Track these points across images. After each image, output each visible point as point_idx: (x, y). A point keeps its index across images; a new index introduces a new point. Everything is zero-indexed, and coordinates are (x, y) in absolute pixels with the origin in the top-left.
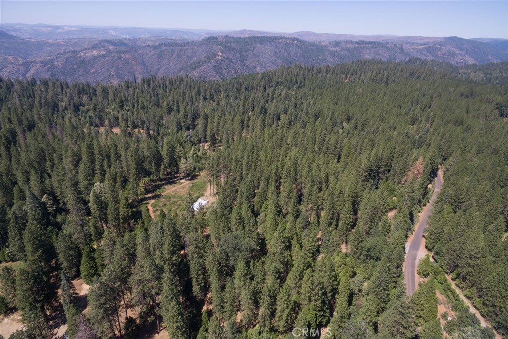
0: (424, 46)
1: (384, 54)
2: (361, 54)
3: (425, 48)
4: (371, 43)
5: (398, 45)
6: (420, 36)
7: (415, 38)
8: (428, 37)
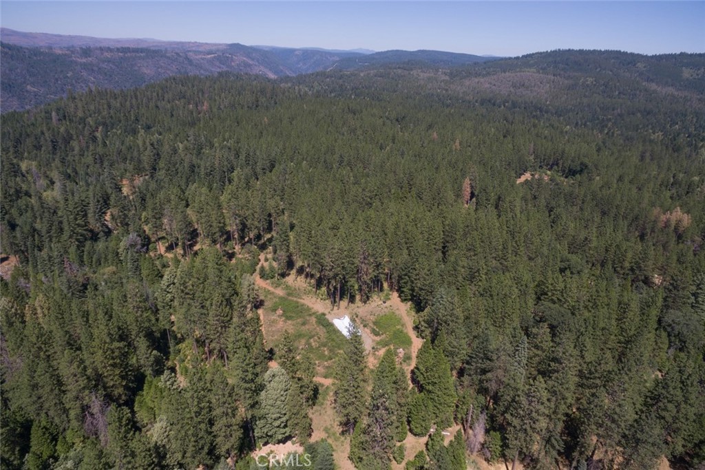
0: (213, 55)
1: (169, 67)
2: (136, 68)
3: (215, 57)
4: (142, 50)
5: (181, 54)
6: (196, 42)
7: (191, 44)
8: (207, 44)
